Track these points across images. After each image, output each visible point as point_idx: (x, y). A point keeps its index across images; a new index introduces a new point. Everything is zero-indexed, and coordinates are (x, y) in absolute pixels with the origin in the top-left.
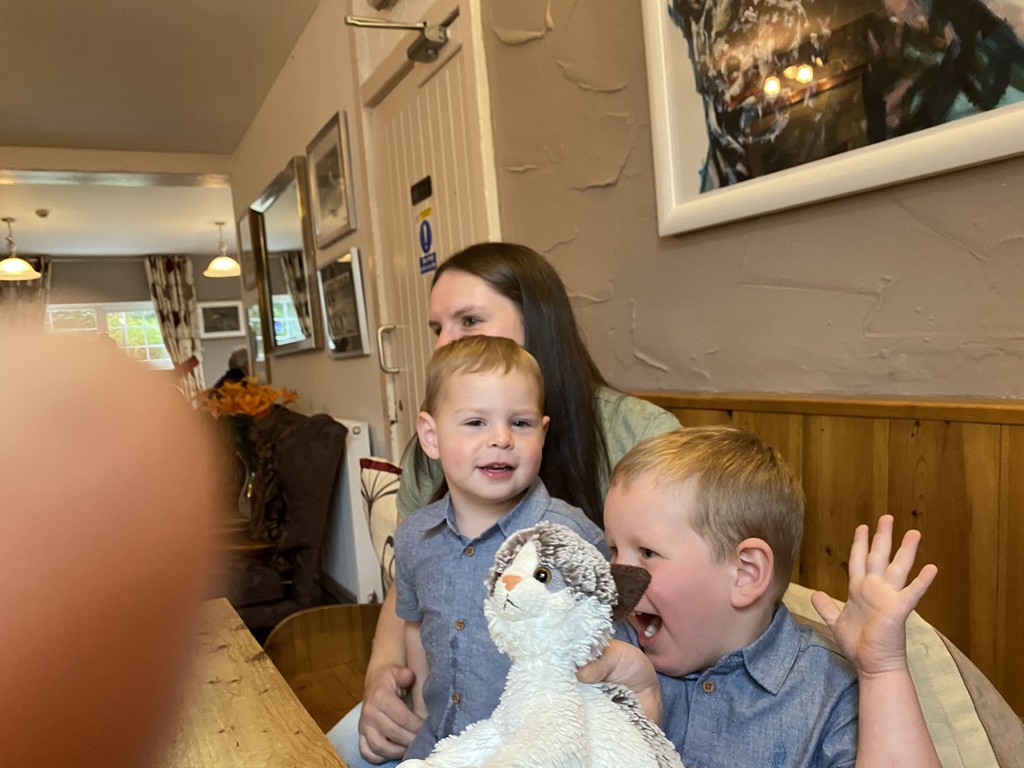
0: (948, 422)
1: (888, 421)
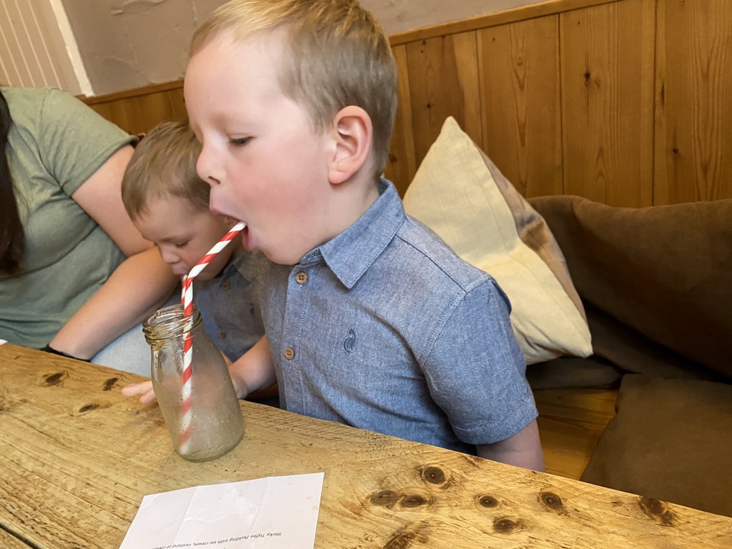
0: (443, 36)
1: (404, 46)
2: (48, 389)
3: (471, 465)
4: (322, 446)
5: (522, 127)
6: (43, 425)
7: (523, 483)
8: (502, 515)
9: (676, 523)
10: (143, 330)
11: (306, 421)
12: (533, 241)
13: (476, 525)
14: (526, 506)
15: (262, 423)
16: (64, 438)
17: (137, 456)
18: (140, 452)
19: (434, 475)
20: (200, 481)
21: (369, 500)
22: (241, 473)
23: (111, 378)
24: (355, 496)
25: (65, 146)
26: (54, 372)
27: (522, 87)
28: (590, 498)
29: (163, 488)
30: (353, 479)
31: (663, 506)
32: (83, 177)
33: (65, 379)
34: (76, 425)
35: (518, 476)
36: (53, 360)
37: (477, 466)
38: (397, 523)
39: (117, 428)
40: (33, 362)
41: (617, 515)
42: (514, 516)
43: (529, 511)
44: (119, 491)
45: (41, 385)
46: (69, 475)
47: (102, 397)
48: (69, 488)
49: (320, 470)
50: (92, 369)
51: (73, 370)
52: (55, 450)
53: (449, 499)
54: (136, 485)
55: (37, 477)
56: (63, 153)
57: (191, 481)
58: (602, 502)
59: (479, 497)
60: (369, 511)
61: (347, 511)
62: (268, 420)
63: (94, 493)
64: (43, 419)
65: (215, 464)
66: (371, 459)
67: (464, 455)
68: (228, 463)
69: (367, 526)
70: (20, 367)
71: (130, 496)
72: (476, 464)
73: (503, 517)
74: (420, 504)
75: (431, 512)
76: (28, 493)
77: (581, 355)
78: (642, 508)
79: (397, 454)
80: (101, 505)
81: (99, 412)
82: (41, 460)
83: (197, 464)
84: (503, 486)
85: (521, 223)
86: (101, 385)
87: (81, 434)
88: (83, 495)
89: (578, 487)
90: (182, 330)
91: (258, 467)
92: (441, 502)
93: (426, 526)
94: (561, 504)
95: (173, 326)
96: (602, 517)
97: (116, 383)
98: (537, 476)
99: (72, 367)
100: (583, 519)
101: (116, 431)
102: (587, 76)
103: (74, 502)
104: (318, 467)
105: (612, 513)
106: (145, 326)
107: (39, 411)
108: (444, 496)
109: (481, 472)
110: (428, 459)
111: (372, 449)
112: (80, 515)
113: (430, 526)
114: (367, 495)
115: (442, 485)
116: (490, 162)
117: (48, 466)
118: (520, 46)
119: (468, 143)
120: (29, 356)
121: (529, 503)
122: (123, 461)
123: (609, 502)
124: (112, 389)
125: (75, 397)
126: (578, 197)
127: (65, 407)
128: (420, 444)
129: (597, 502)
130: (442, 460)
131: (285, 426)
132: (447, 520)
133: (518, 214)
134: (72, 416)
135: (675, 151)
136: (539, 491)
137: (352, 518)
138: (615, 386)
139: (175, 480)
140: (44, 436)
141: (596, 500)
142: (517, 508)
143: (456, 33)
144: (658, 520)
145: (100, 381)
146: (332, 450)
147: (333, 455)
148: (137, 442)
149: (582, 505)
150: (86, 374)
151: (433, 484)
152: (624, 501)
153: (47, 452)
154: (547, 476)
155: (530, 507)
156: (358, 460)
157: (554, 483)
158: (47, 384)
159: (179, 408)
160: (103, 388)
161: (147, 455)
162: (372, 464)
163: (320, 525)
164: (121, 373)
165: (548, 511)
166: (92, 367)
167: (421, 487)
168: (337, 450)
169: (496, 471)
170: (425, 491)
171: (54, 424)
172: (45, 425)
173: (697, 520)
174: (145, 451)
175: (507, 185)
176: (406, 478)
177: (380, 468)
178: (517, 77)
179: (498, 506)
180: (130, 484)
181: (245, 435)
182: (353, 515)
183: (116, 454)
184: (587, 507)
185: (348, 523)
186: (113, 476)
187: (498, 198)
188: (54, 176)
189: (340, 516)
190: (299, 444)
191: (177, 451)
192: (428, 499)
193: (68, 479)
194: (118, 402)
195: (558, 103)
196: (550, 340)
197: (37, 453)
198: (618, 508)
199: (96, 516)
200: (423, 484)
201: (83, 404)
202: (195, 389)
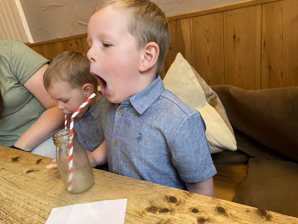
0: (176, 20)
2: (13, 163)
3: (188, 195)
4: (127, 188)
5: (208, 57)
6: (10, 178)
7: (209, 203)
8: (201, 216)
9: (272, 220)
10: (53, 139)
11: (120, 177)
12: (213, 104)
13: (190, 220)
14: (211, 212)
15: (102, 178)
16: (19, 184)
17: (50, 191)
18: (51, 190)
19: (173, 200)
20: (76, 202)
21: (146, 210)
22: (93, 199)
23: (39, 159)
24: (140, 208)
25: (21, 64)
26: (15, 157)
27: (208, 41)
28: (237, 209)
29: (60, 205)
30: (140, 201)
31: (267, 212)
32: (28, 77)
33: (20, 159)
34: (24, 179)
35: (207, 200)
36: (15, 151)
37: (191, 196)
38: (158, 219)
39: (41, 180)
40: (7, 152)
41: (248, 216)
42: (206, 217)
43: (211, 215)
44: (42, 207)
45: (10, 162)
46: (21, 200)
47: (36, 167)
48: (21, 205)
49: (126, 197)
50: (31, 155)
51: (24, 156)
52: (15, 189)
53: (179, 209)
54: (49, 204)
55: (8, 201)
56: (20, 67)
57: (72, 202)
58: (241, 211)
59: (191, 209)
60: (146, 215)
61: (137, 215)
62: (104, 177)
63: (31, 207)
64: (11, 176)
65: (83, 195)
66: (147, 193)
67: (185, 191)
68: (88, 195)
69: (145, 221)
70: (1, 154)
71: (46, 209)
72: (190, 195)
73: (201, 217)
74: (167, 212)
75: (171, 215)
76: (4, 207)
77: (232, 150)
78: (258, 213)
79: (157, 191)
80: (34, 212)
81: (34, 173)
82: (9, 193)
83: (75, 195)
84: (201, 204)
85: (208, 96)
86: (35, 162)
87: (26, 182)
88: (27, 208)
89: (232, 205)
90: (69, 139)
91: (100, 196)
92: (175, 211)
93: (169, 221)
94: (225, 212)
95: (65, 138)
96: (242, 217)
97: (41, 161)
98: (215, 200)
99: (23, 154)
100: (234, 218)
101: (41, 181)
102: (234, 37)
103: (23, 211)
104: (125, 196)
105: (245, 215)
106: (53, 138)
107: (9, 173)
108: (177, 208)
109: (192, 198)
110: (170, 193)
111: (147, 189)
112: (25, 217)
113: (171, 221)
114: (145, 208)
115: (176, 204)
116: (195, 71)
117: (12, 196)
118: (207, 24)
119: (186, 63)
120: (5, 150)
121: (212, 211)
122: (44, 194)
123: (245, 211)
124: (40, 164)
125: (24, 167)
126: (230, 85)
127: (20, 171)
128: (167, 187)
129: (240, 211)
130: (176, 193)
131: (111, 179)
132: (178, 219)
133: (206, 92)
134: (23, 175)
135: (270, 67)
136: (216, 206)
137: (139, 218)
138: (246, 163)
139: (65, 202)
140: (11, 183)
141: (239, 210)
142: (207, 213)
143: (181, 19)
144: (265, 218)
145: (35, 160)
146: (131, 189)
147: (131, 191)
148: (49, 186)
149: (234, 212)
150: (29, 157)
151: (172, 203)
152: (251, 210)
153: (12, 190)
154: (219, 200)
155: (212, 213)
156: (141, 194)
157: (222, 203)
158: (12, 161)
159: (67, 172)
160: (36, 163)
161: (54, 191)
162: (147, 195)
163: (125, 221)
164: (43, 157)
165: (220, 215)
166: (31, 154)
167: (168, 205)
168: (133, 189)
169: (198, 198)
170: (169, 206)
171: (15, 178)
172: (12, 178)
173: (280, 218)
174: (53, 189)
175: (202, 80)
176: (161, 201)
177: (150, 197)
178: (206, 36)
179: (199, 213)
180: (46, 203)
181: (95, 183)
182: (139, 216)
183: (41, 191)
184: (235, 213)
185: (137, 220)
186: (40, 200)
187: (198, 86)
188: (16, 77)
189: (134, 217)
190: (117, 187)
191: (66, 190)
192: (170, 210)
193: (20, 201)
194: (42, 169)
195: (223, 48)
196: (220, 144)
197: (8, 191)
198: (248, 213)
199: (32, 217)
200: (168, 203)
201: (27, 170)
202: (75, 164)
